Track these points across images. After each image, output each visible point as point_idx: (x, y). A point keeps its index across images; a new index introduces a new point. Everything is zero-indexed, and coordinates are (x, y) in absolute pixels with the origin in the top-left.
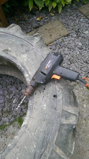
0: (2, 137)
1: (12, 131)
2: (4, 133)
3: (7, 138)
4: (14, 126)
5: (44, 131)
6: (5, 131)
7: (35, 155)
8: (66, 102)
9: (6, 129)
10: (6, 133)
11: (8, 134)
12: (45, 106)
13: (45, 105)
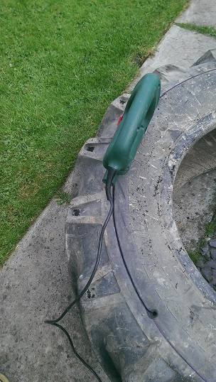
0: (196, 213)
1: (188, 232)
2: (199, 223)
3: (188, 218)
4: (193, 241)
5: (130, 233)
6: (200, 225)
7: (123, 195)
8: (122, 317)
9: (201, 229)
10: (196, 225)
11: (190, 224)
12: (159, 280)
13: (161, 281)
